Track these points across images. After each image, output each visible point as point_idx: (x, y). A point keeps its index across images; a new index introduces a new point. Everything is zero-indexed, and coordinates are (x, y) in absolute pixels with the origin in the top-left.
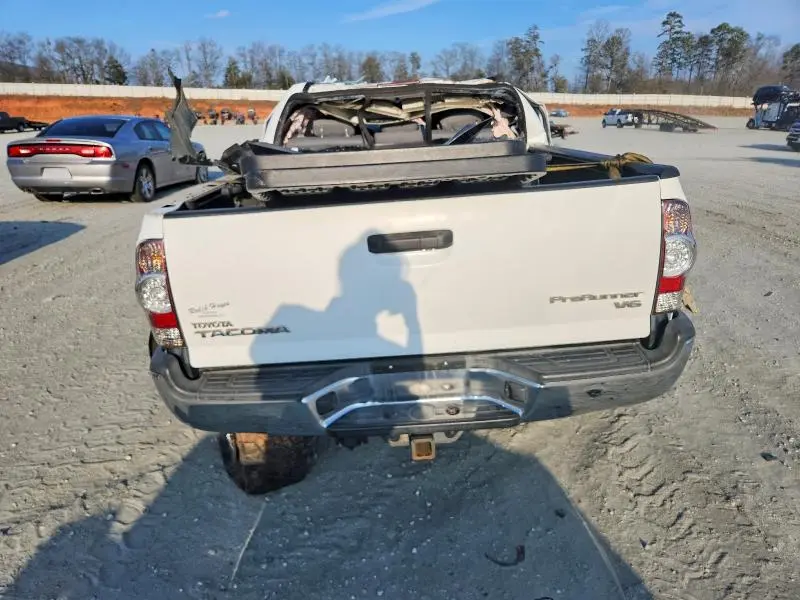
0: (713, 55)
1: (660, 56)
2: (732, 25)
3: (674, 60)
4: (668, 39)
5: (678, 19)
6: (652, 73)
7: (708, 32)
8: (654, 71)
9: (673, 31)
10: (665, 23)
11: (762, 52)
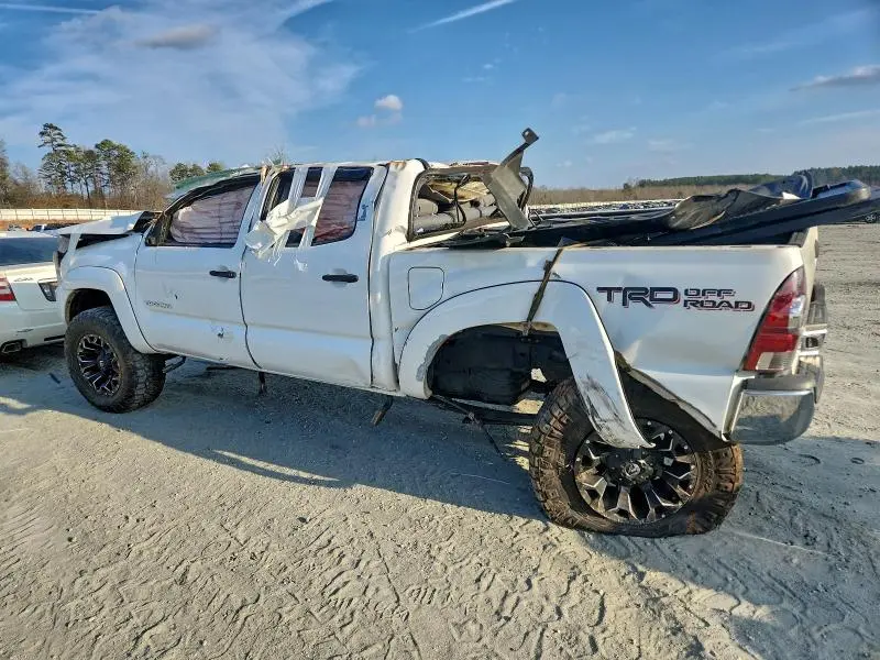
0: (104, 169)
1: (45, 168)
2: (116, 142)
3: (64, 174)
4: (51, 150)
5: (57, 132)
6: (42, 187)
7: (92, 148)
8: (43, 183)
9: (55, 143)
10: (42, 134)
11: (151, 169)
